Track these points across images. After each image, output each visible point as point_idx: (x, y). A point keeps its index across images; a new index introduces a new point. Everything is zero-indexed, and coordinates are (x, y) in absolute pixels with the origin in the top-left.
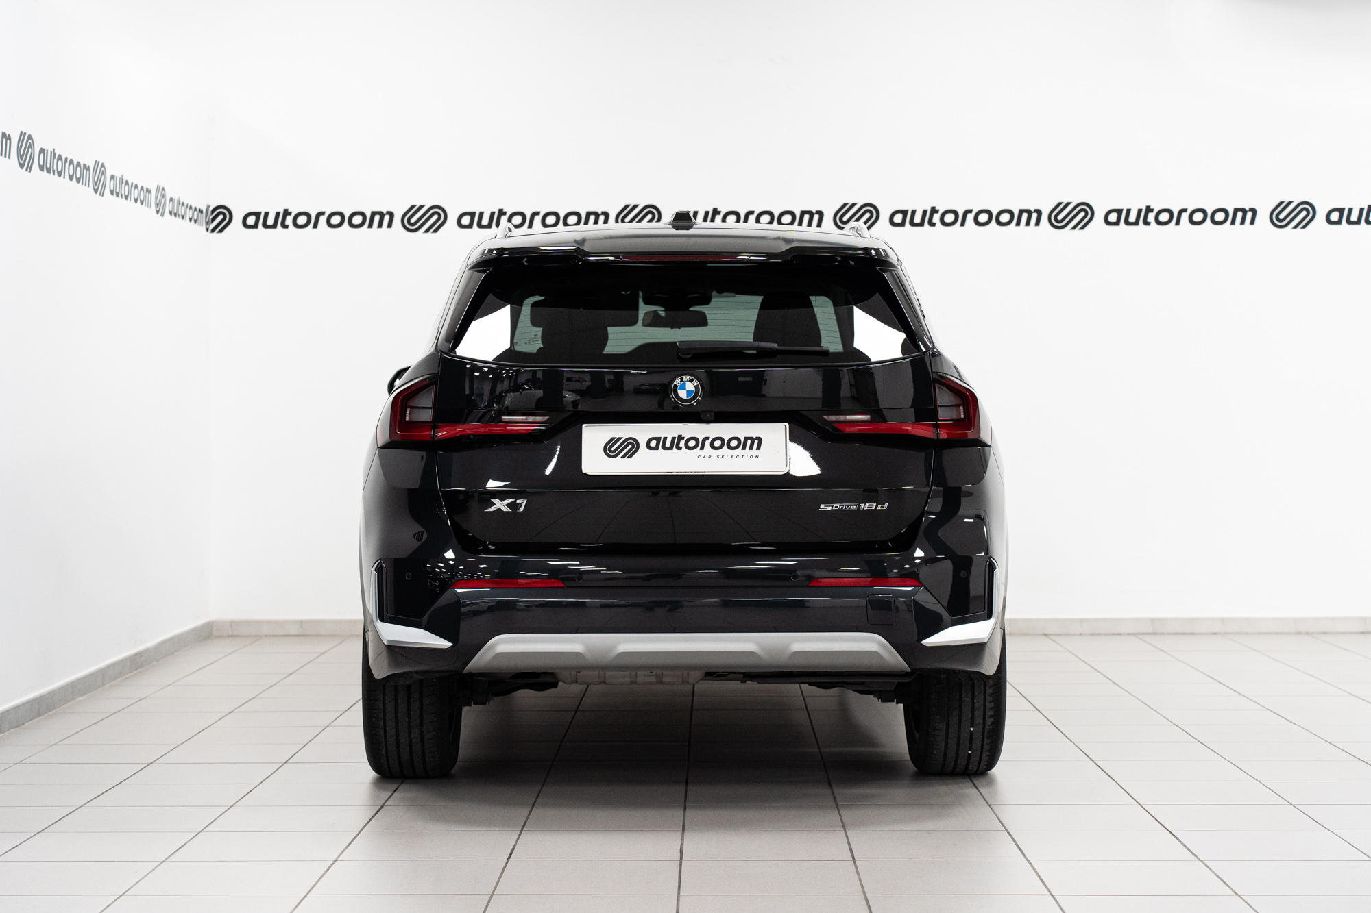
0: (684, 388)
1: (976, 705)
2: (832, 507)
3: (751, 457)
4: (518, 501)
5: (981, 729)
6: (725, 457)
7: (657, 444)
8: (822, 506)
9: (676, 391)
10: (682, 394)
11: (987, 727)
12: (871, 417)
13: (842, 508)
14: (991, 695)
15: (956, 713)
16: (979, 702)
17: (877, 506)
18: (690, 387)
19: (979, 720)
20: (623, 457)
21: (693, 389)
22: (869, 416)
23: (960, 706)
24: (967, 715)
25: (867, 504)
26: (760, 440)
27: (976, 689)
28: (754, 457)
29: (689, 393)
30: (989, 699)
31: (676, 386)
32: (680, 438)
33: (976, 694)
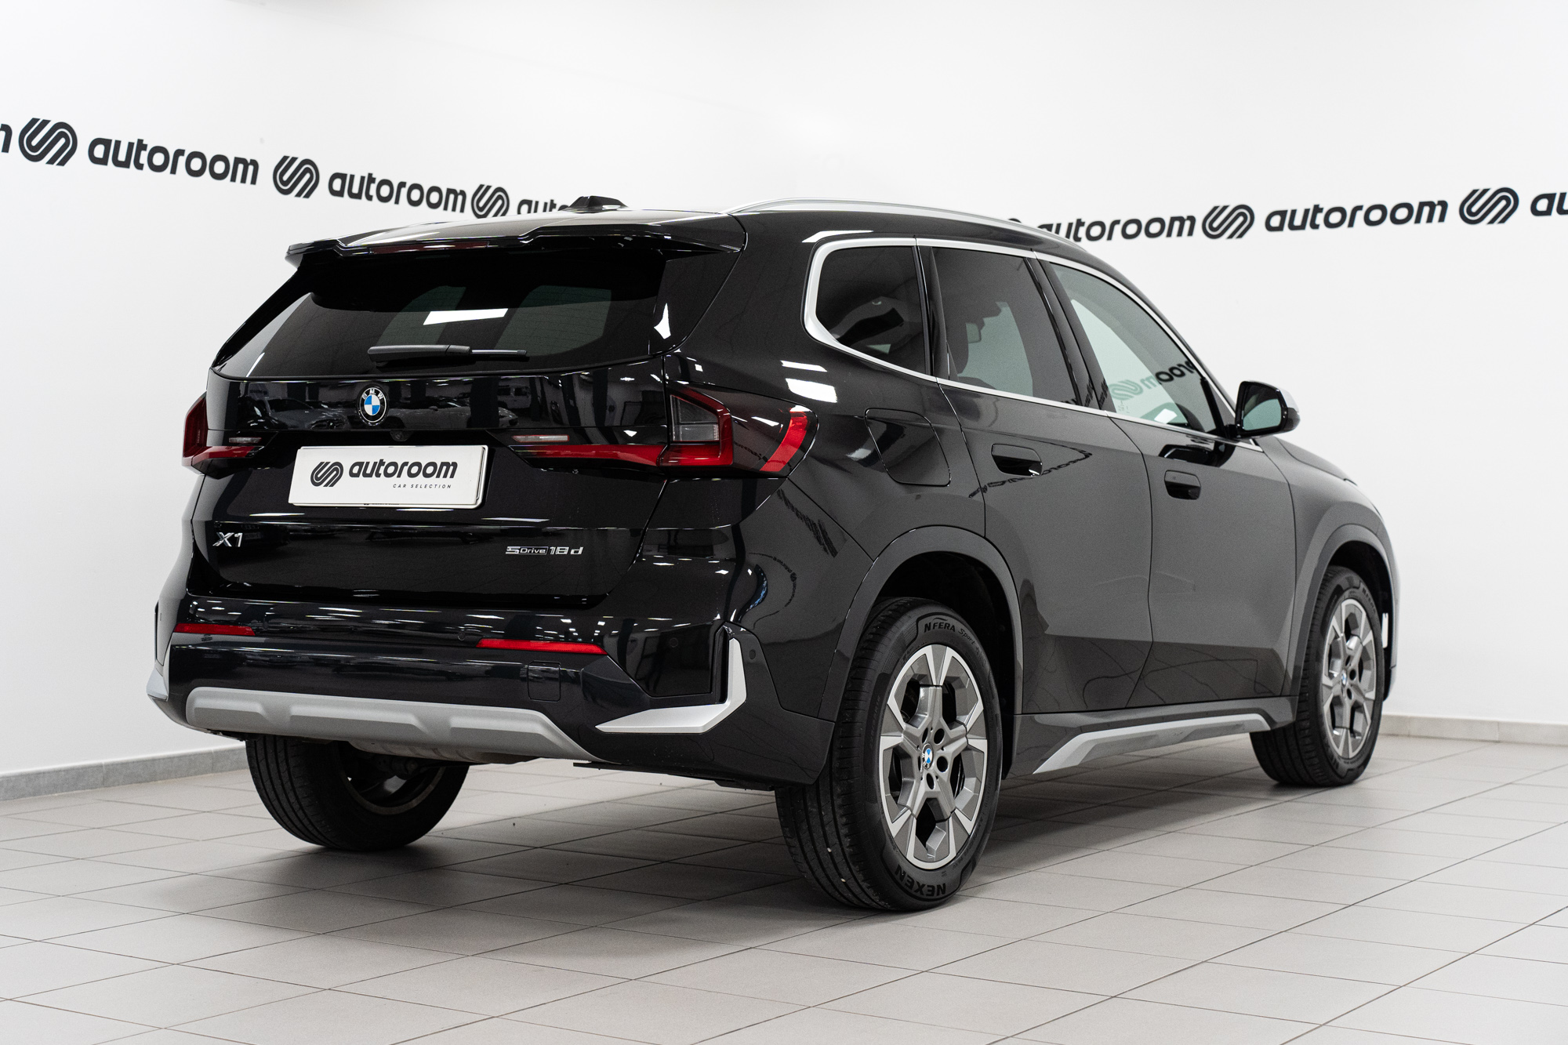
0: (370, 403)
1: (825, 819)
2: (520, 549)
3: (444, 486)
4: (236, 535)
5: (840, 851)
6: (419, 486)
7: (361, 470)
8: (510, 548)
9: (363, 405)
10: (369, 409)
11: (847, 850)
12: (569, 438)
13: (530, 552)
14: (840, 807)
15: (805, 827)
16: (828, 817)
17: (569, 551)
18: (376, 401)
19: (833, 839)
20: (326, 486)
21: (378, 403)
22: (566, 437)
23: (807, 818)
24: (818, 833)
25: (558, 548)
26: (455, 465)
27: (822, 798)
28: (447, 486)
29: (374, 408)
30: (839, 812)
31: (363, 400)
32: (382, 462)
33: (823, 804)
